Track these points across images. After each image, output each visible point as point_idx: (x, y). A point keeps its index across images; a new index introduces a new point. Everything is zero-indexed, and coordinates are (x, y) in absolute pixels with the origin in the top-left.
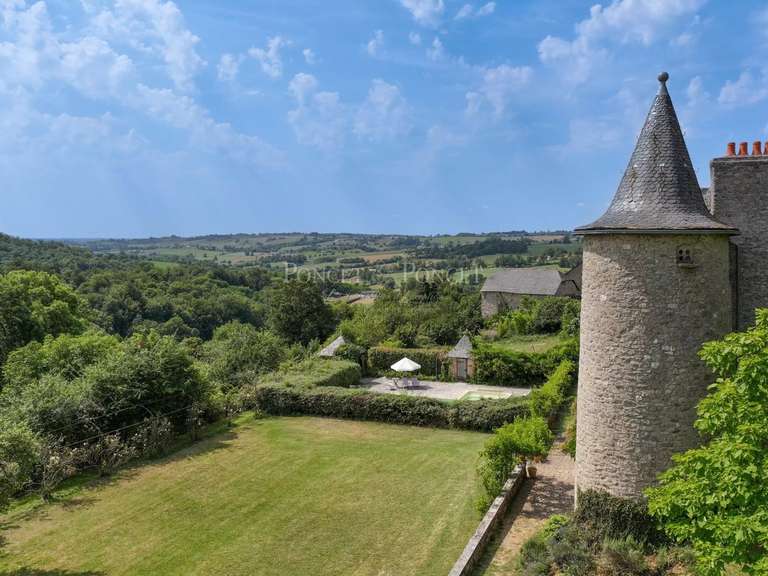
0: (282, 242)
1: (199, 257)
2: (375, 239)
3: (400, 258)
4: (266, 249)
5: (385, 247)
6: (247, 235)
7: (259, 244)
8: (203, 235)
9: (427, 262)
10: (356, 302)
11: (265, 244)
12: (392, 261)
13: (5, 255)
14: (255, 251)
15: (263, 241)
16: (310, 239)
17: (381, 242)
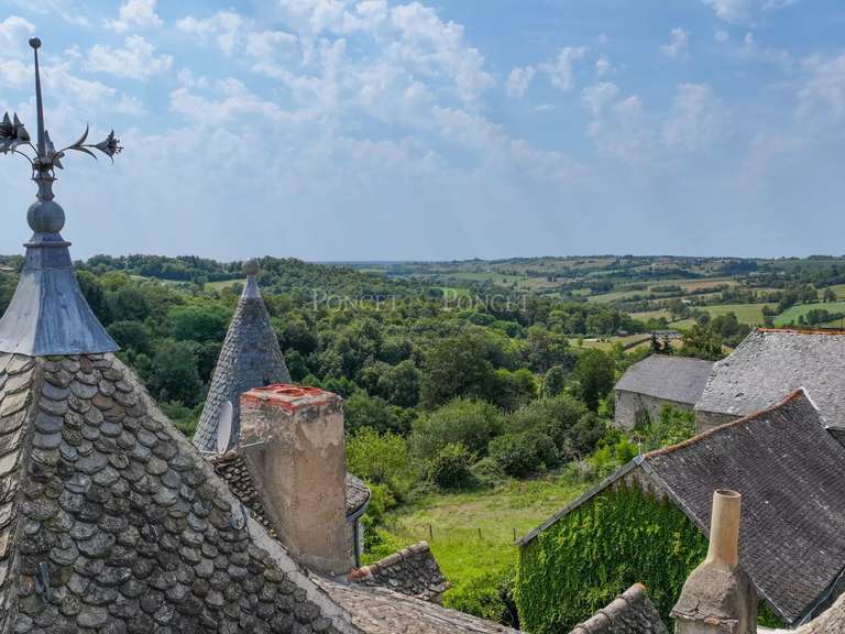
0: (591, 265)
1: (498, 282)
2: (700, 262)
3: (727, 286)
4: (571, 274)
5: (712, 273)
6: (553, 258)
7: (565, 268)
8: (507, 258)
9: (760, 293)
10: (642, 345)
11: (572, 268)
12: (716, 290)
13: (295, 281)
14: (559, 276)
15: (570, 264)
16: (623, 262)
17: (708, 266)
